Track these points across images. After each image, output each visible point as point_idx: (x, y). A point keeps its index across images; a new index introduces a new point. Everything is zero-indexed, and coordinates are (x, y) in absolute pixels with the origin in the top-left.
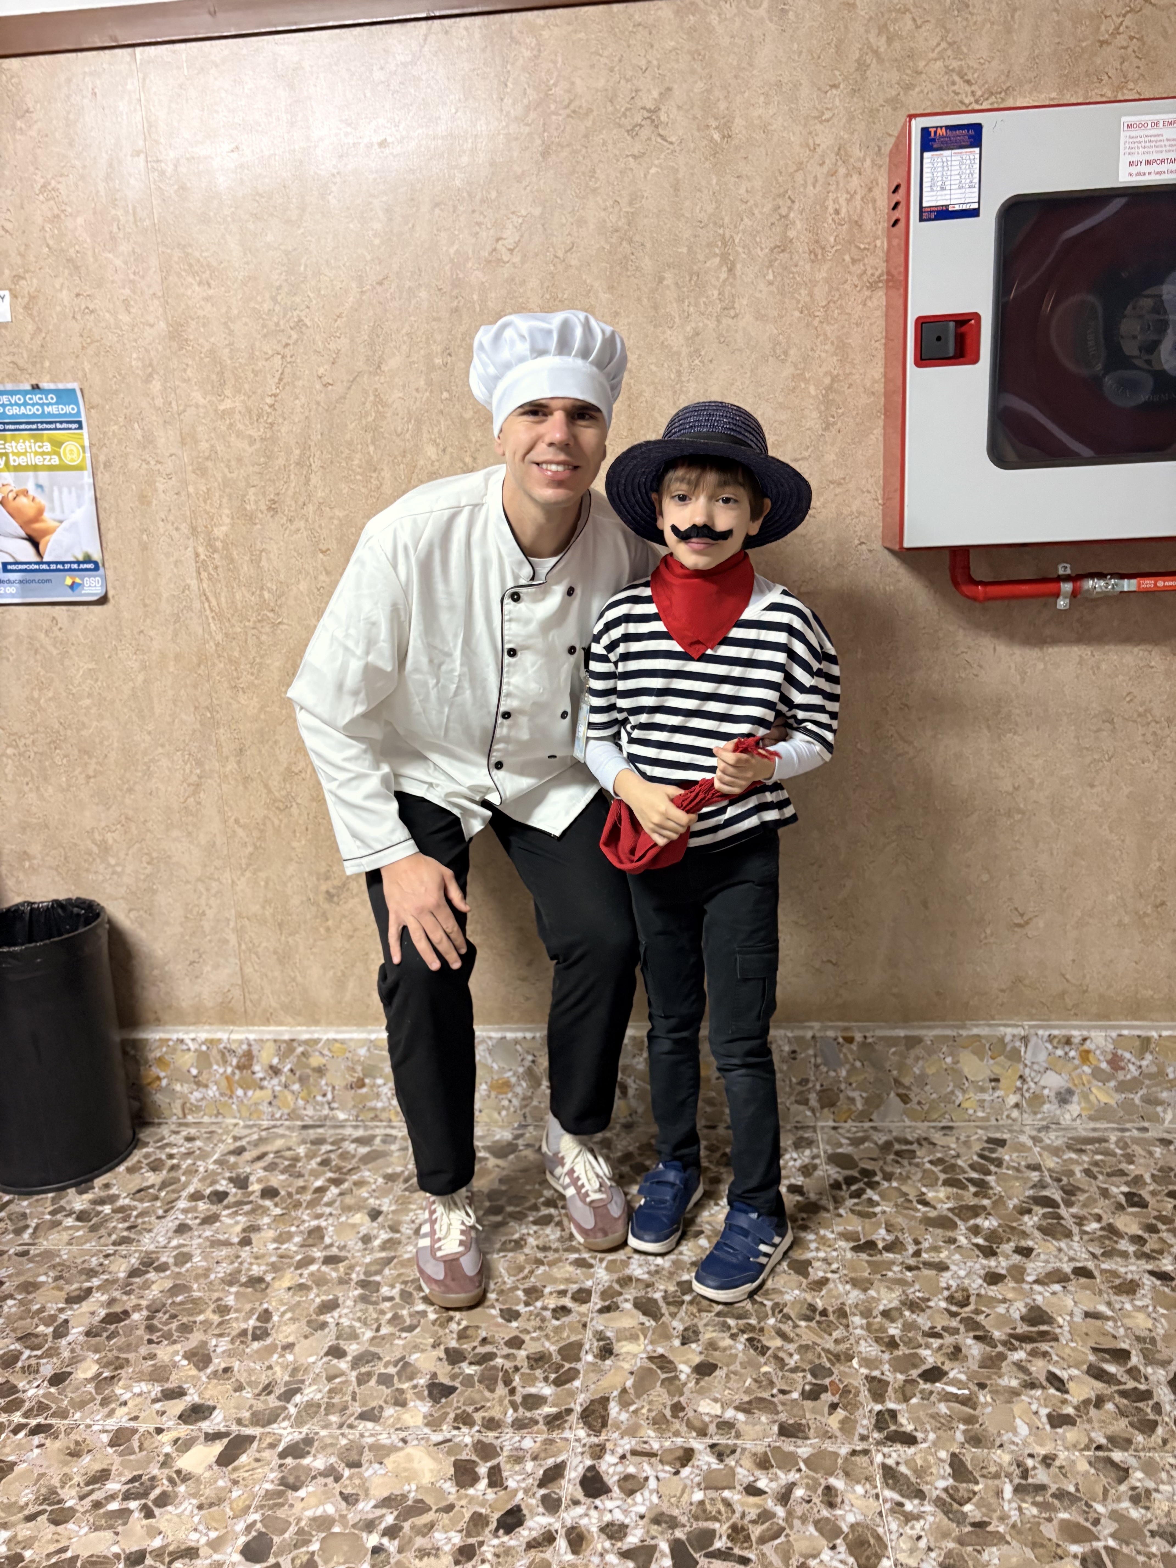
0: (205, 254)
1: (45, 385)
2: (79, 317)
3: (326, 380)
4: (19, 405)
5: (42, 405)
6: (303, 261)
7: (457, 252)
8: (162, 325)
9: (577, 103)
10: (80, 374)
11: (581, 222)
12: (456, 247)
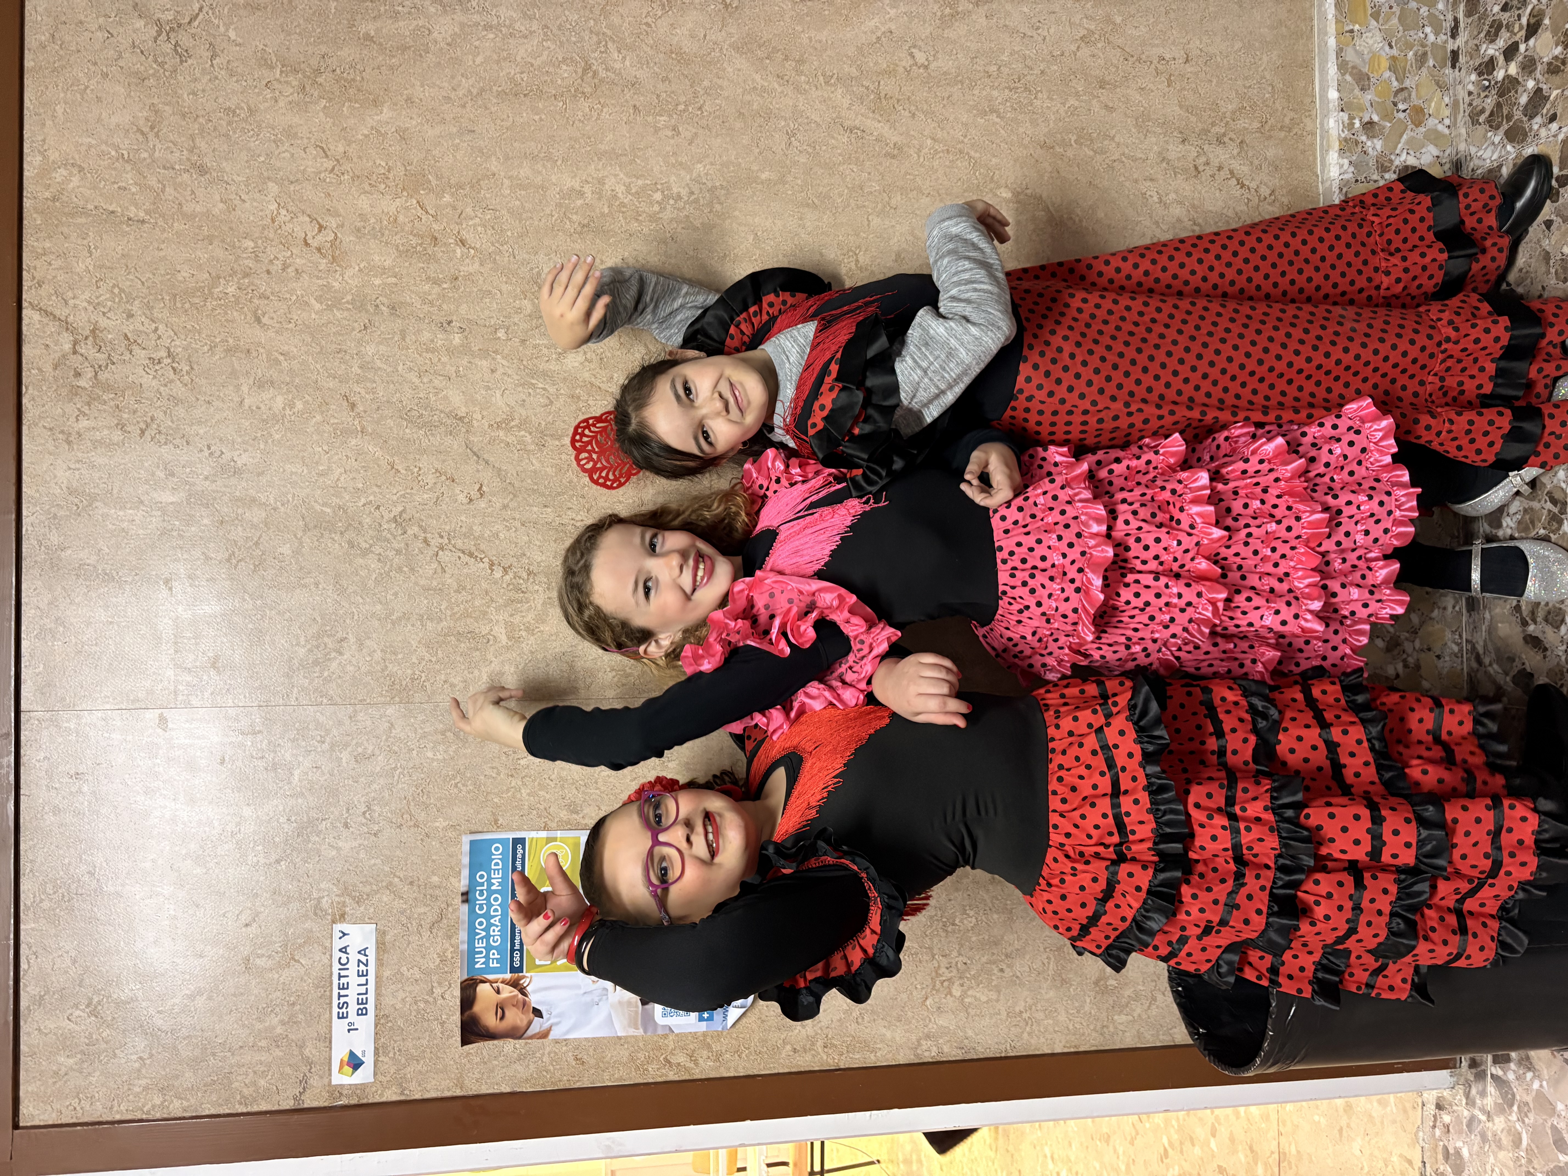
0: (302, 639)
1: (463, 884)
2: (376, 828)
3: (474, 494)
4: (490, 925)
5: (491, 892)
6: (318, 508)
7: (319, 299)
8: (390, 711)
9: (141, 122)
10: (451, 834)
11: (290, 133)
12: (313, 301)
